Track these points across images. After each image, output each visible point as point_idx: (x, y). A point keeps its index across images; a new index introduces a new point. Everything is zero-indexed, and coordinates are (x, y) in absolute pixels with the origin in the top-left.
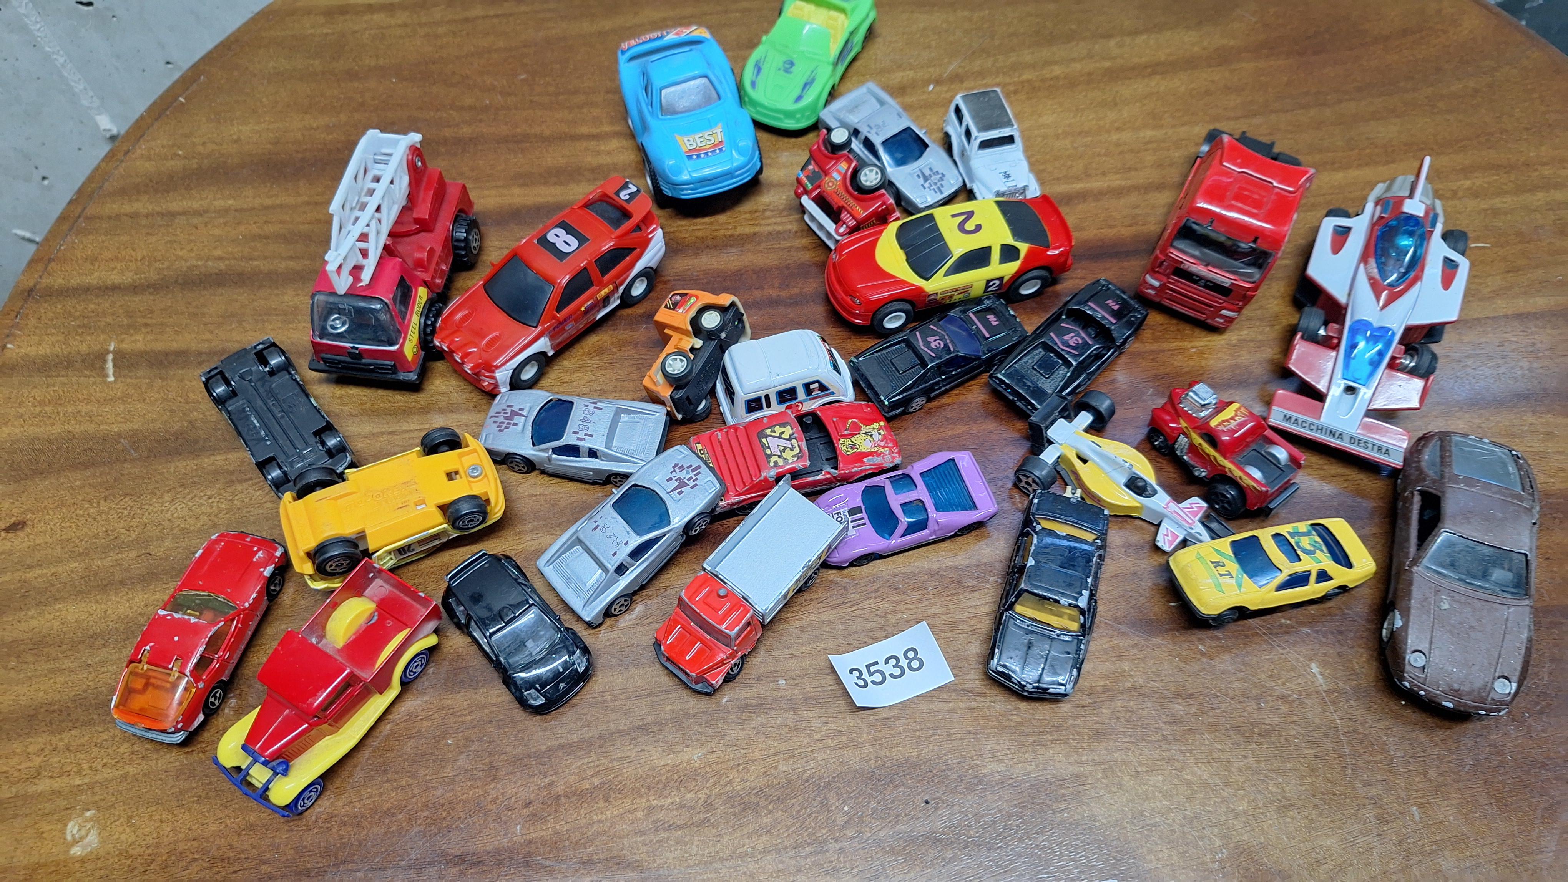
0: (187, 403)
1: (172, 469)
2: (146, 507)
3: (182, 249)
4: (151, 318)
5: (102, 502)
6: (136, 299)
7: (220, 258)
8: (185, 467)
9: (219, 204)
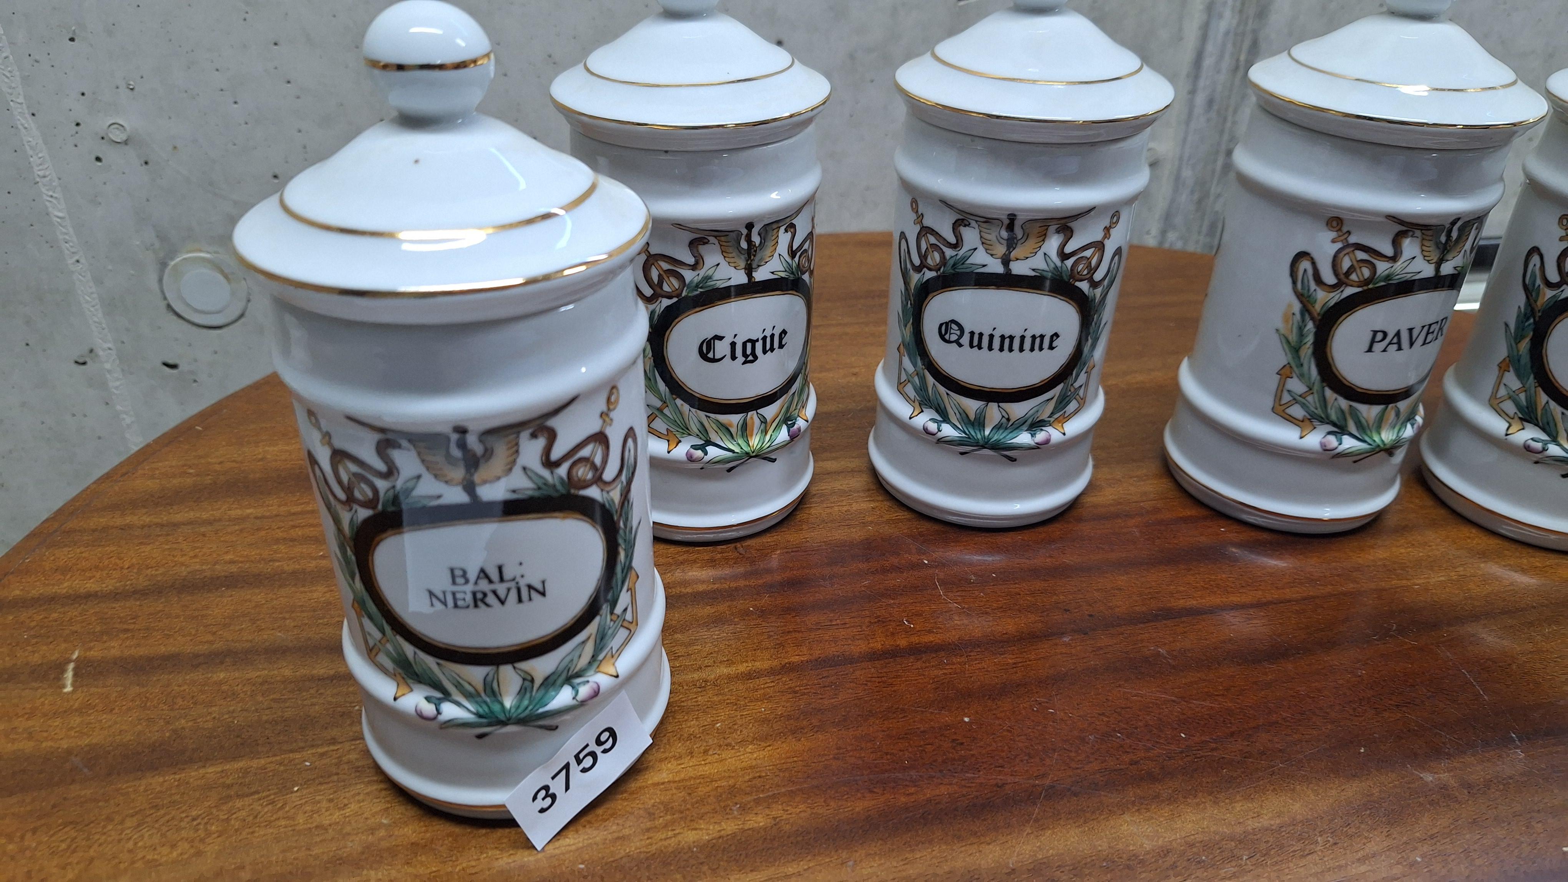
0: (172, 710)
1: (142, 788)
2: (97, 837)
3: (182, 556)
4: (134, 623)
5: (29, 835)
6: (117, 606)
7: (232, 562)
8: (162, 784)
9: (236, 513)
